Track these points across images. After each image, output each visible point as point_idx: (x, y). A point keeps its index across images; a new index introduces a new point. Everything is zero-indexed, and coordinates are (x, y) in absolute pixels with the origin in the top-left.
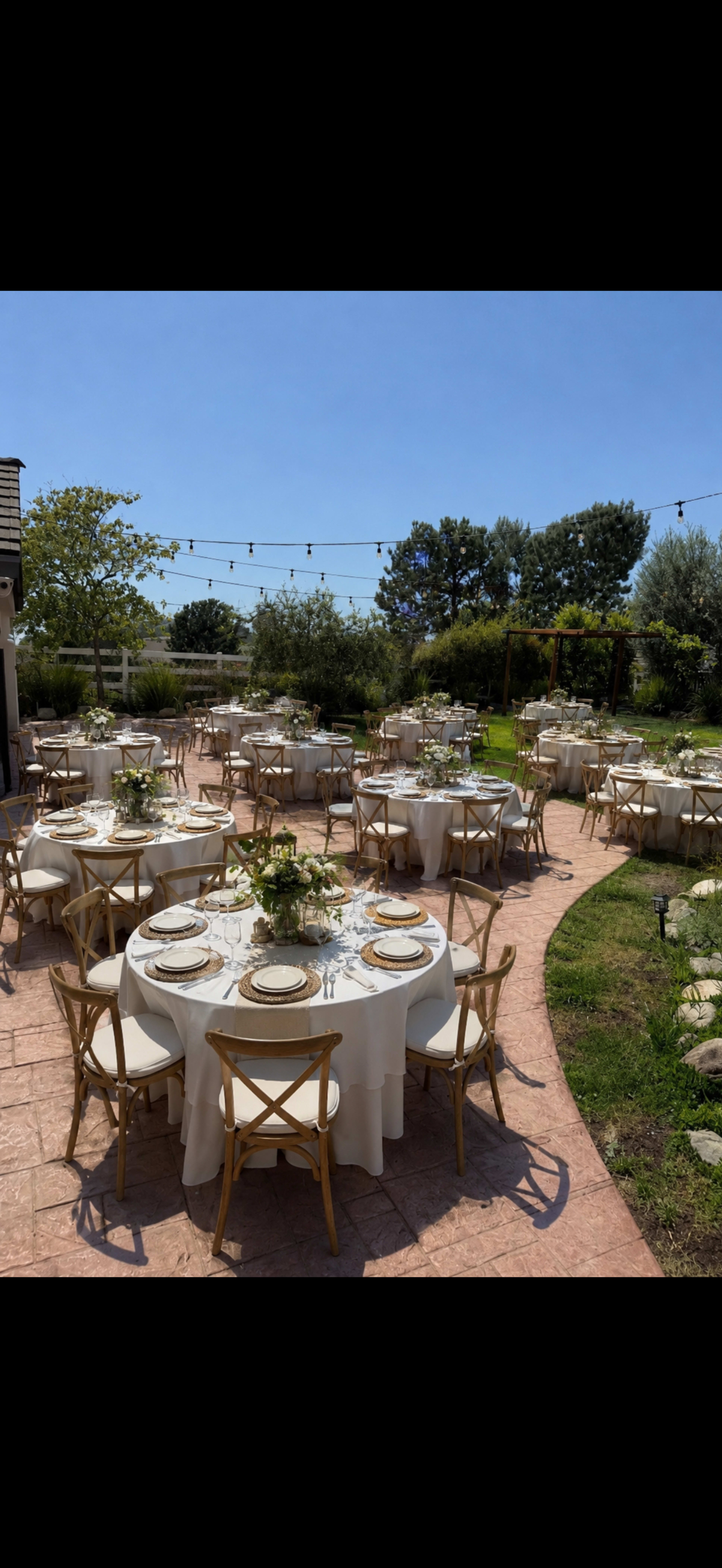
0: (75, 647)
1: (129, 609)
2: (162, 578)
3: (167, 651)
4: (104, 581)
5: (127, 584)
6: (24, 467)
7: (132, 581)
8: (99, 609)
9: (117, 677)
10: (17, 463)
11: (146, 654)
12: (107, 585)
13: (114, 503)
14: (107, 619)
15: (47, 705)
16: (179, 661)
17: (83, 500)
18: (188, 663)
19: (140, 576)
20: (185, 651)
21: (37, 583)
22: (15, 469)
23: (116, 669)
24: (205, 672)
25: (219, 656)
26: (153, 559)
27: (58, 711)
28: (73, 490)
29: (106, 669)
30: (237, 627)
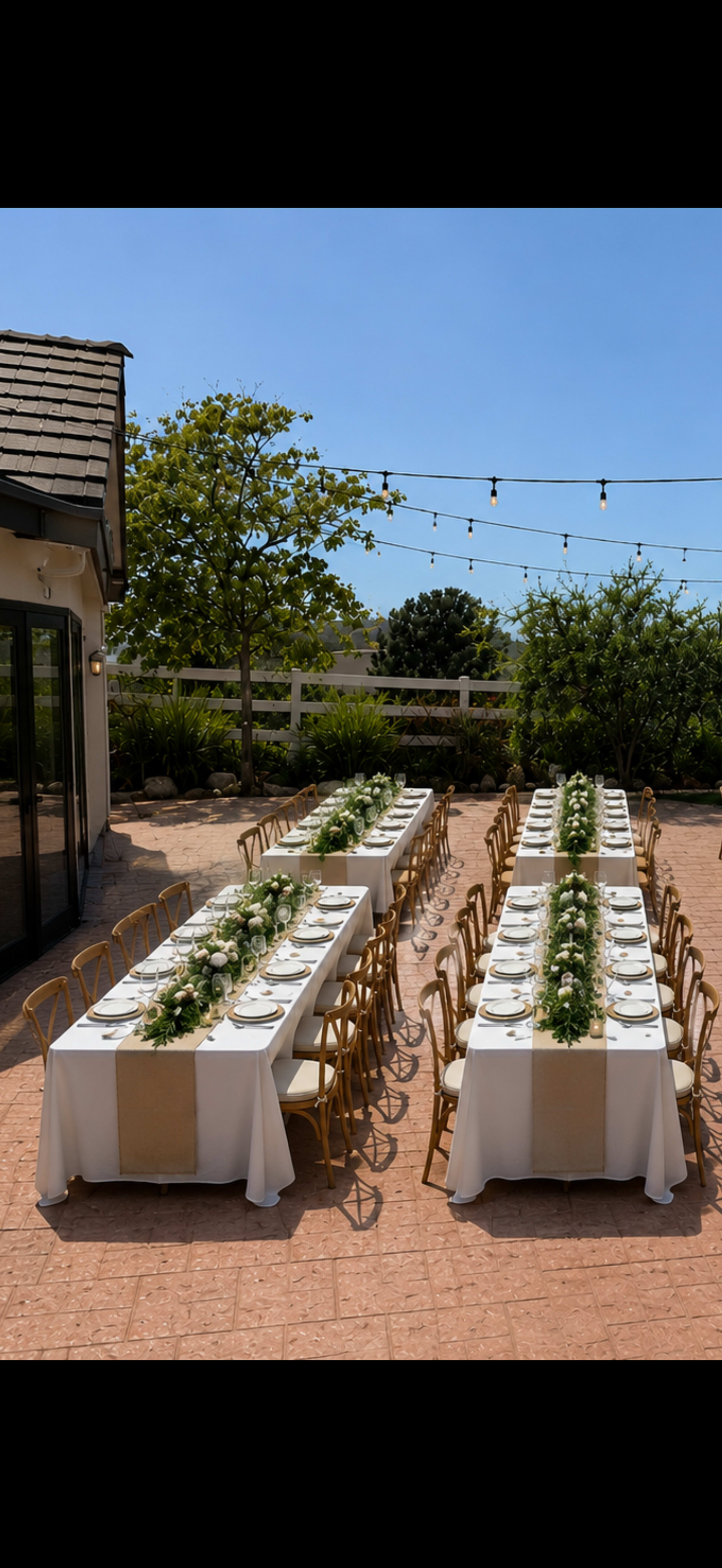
0: (209, 665)
1: (308, 599)
2: (369, 547)
3: (371, 674)
4: (266, 551)
5: (307, 556)
6: (131, 356)
7: (317, 550)
8: (255, 600)
9: (281, 720)
10: (118, 350)
11: (335, 679)
12: (269, 559)
13: (288, 421)
14: (267, 615)
15: (157, 770)
16: (392, 694)
17: (234, 413)
18: (409, 695)
19: (332, 543)
20: (402, 674)
21: (152, 555)
22: (116, 360)
23: (282, 706)
24: (441, 712)
25: (464, 684)
26: (355, 514)
27: (177, 781)
28: (218, 398)
29: (259, 706)
30: (491, 632)
